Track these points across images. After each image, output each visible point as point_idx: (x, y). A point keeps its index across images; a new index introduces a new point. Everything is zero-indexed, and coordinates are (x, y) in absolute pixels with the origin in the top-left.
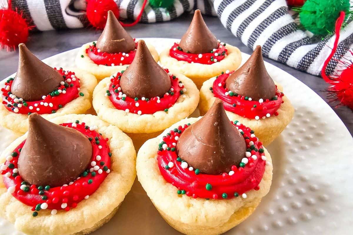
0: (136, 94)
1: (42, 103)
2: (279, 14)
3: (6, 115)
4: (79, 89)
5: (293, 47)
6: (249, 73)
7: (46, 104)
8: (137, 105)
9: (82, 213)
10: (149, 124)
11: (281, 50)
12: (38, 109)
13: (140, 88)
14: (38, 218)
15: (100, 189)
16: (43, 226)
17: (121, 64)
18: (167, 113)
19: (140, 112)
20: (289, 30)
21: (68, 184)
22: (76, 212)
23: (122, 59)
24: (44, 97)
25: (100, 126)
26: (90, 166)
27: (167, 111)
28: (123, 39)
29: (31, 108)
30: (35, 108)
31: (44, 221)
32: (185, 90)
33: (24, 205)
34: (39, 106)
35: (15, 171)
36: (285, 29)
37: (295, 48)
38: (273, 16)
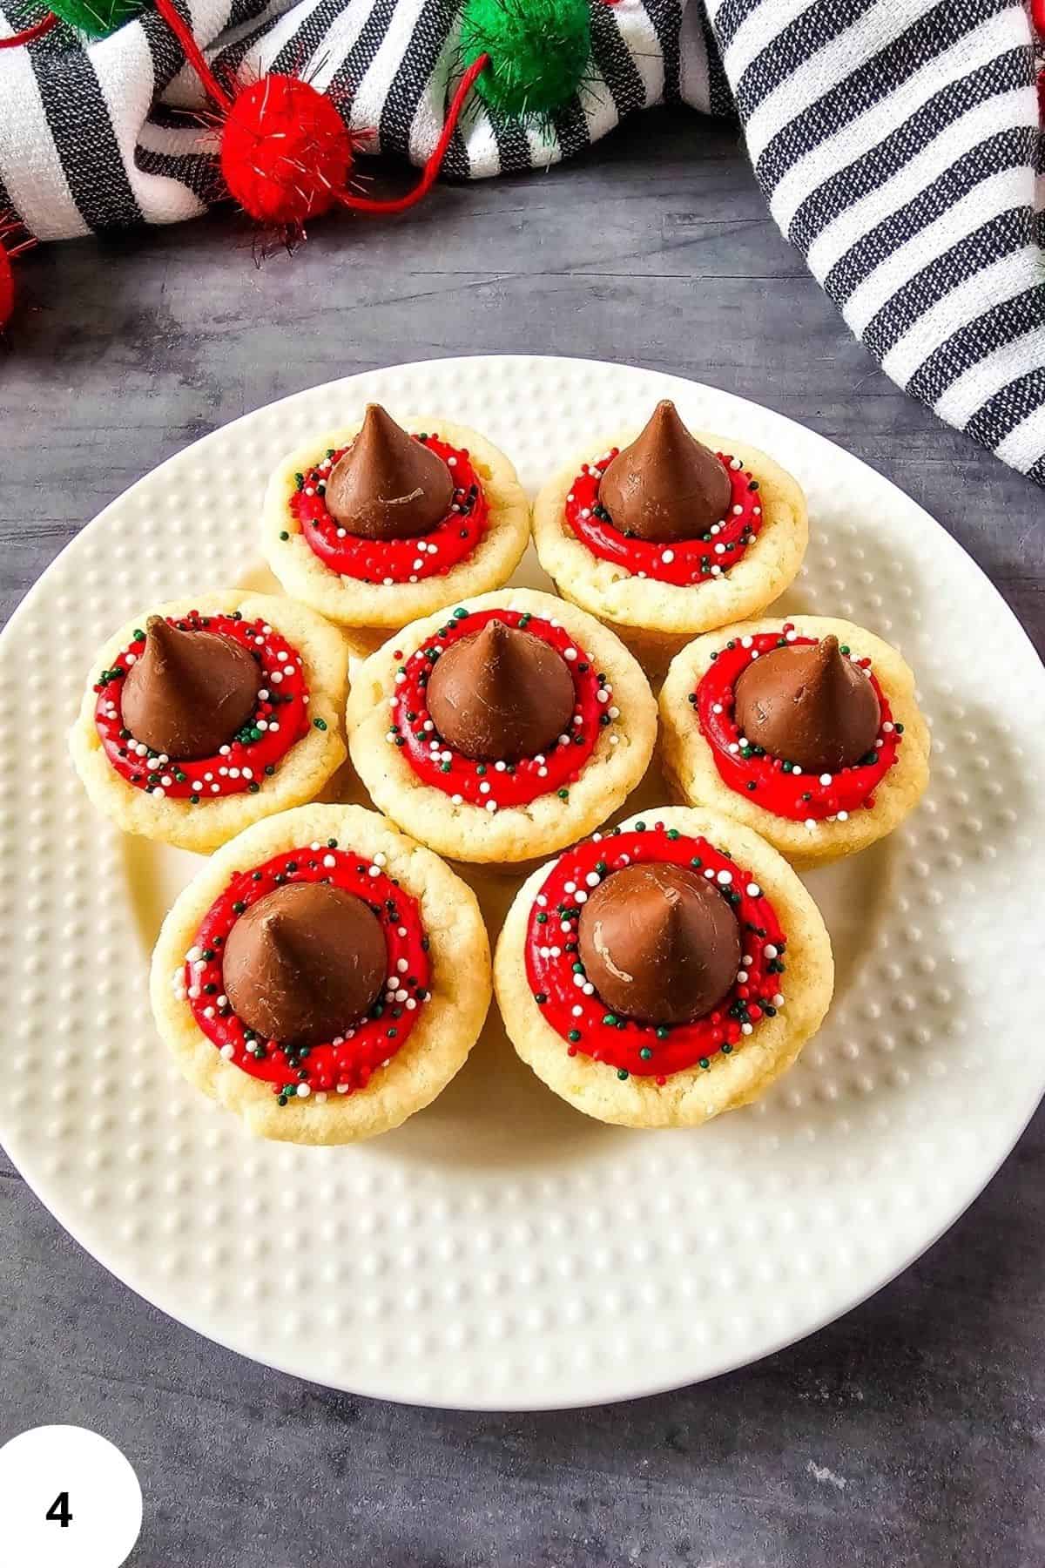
0: (479, 750)
1: (223, 771)
2: (994, 245)
3: (129, 800)
4: (306, 699)
5: (1023, 399)
6: (800, 699)
7: (234, 773)
8: (485, 788)
9: (381, 1103)
10: (518, 846)
11: (978, 408)
12: (215, 788)
13: (491, 739)
14: (291, 1110)
15: (411, 1041)
16: (304, 1126)
17: (413, 578)
18: (566, 803)
19: (491, 805)
20: (1019, 320)
21: (343, 1036)
22: (366, 1098)
23: (418, 564)
24: (224, 750)
25: (392, 852)
26: (386, 989)
27: (564, 796)
28: (419, 492)
29: (197, 786)
30: (207, 785)
31: (303, 1116)
32: (614, 712)
33: (254, 1078)
34: (218, 779)
35: (221, 1001)
36: (1006, 314)
37: (1029, 405)
38: (971, 252)
